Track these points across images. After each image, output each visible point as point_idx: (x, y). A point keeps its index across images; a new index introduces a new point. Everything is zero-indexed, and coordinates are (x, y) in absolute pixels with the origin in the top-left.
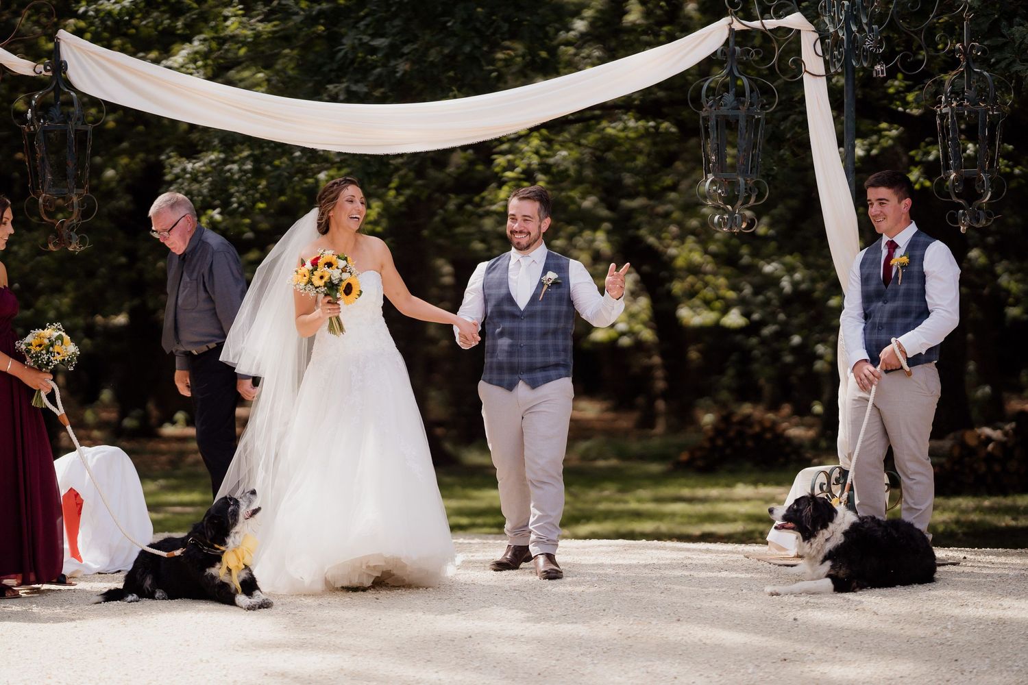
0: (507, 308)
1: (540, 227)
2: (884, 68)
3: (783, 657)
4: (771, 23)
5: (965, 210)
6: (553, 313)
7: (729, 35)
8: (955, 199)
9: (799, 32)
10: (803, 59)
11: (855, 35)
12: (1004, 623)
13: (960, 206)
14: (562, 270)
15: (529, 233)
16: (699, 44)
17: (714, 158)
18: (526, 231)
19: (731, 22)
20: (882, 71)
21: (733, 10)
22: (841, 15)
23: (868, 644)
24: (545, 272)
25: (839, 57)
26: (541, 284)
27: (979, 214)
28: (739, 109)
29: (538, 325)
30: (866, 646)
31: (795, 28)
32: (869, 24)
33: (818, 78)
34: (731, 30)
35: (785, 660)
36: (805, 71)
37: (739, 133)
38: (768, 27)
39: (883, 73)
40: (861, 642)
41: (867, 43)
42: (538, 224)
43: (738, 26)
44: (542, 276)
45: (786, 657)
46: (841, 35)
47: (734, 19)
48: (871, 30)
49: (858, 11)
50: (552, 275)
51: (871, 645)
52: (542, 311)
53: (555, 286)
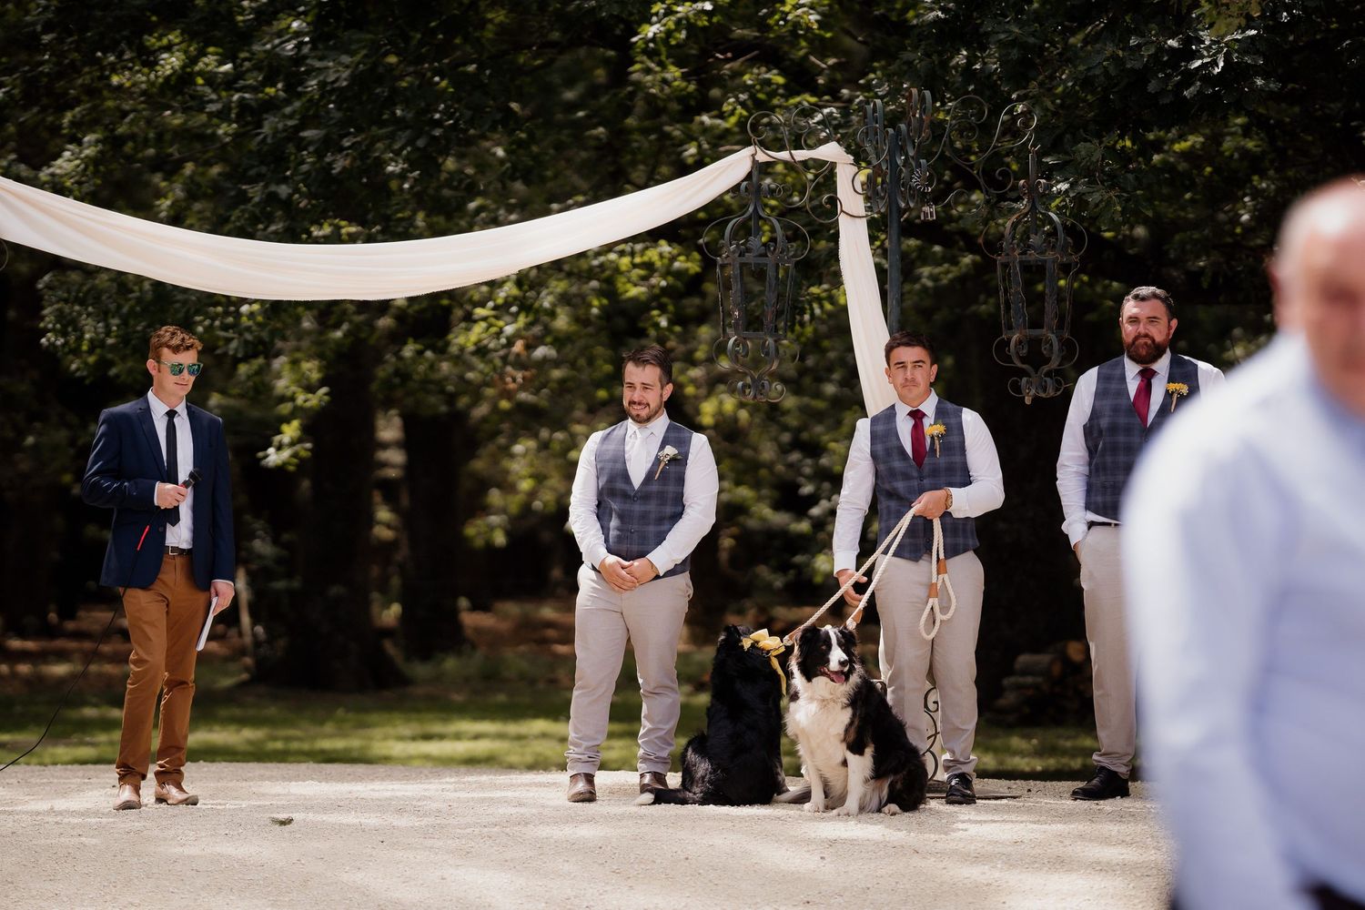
0: (620, 485)
1: (661, 396)
2: (933, 210)
3: (806, 900)
4: (801, 155)
5: (1030, 377)
6: (670, 495)
7: (752, 168)
8: (1019, 364)
9: (833, 165)
10: (838, 196)
11: (901, 169)
12: (1062, 862)
13: (1023, 373)
14: (683, 445)
15: (648, 405)
16: (715, 178)
17: (737, 313)
18: (645, 401)
19: (754, 152)
20: (931, 213)
21: (756, 139)
22: (885, 144)
23: (904, 884)
24: (662, 447)
25: (882, 195)
26: (658, 461)
27: (1045, 381)
28: (767, 256)
29: (652, 507)
30: (902, 887)
31: (830, 160)
32: (916, 158)
33: (857, 219)
34: (754, 162)
35: (808, 902)
36: (842, 211)
37: (767, 283)
38: (797, 159)
39: (932, 216)
40: (897, 883)
41: (914, 180)
42: (659, 391)
43: (762, 157)
44: (659, 451)
45: (809, 900)
46: (884, 168)
47: (758, 149)
48: (919, 165)
49: (905, 141)
50: (670, 451)
51: (907, 886)
52: (658, 492)
53: (673, 463)
